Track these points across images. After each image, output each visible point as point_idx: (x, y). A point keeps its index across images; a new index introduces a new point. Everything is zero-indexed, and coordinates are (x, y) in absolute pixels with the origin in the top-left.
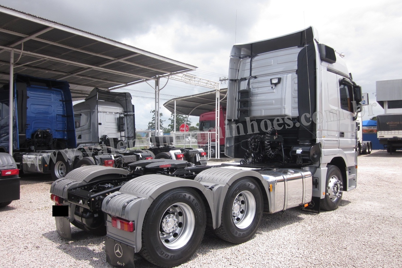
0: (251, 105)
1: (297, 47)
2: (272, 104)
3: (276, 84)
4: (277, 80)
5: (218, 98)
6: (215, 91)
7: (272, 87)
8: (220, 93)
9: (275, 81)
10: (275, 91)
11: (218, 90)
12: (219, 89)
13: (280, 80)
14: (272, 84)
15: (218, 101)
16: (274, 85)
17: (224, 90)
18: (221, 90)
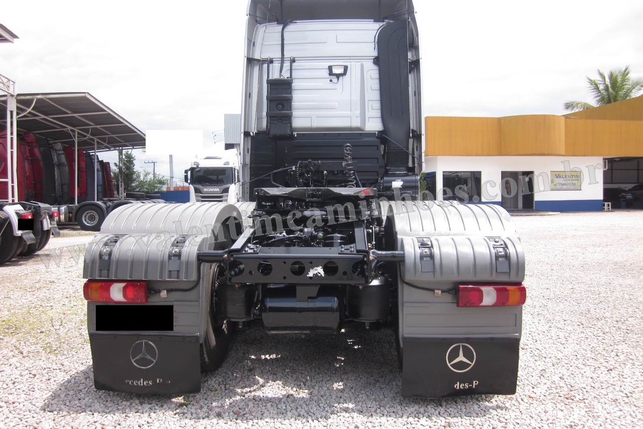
0: (290, 108)
1: (373, 20)
2: (334, 108)
3: (338, 76)
4: (343, 70)
5: (12, 112)
6: (5, 96)
7: (331, 81)
8: (18, 101)
9: (336, 71)
10: (337, 86)
11: (12, 96)
12: (15, 94)
13: (346, 68)
14: (331, 74)
15: (12, 117)
16: (335, 77)
17: (28, 97)
18: (19, 95)
